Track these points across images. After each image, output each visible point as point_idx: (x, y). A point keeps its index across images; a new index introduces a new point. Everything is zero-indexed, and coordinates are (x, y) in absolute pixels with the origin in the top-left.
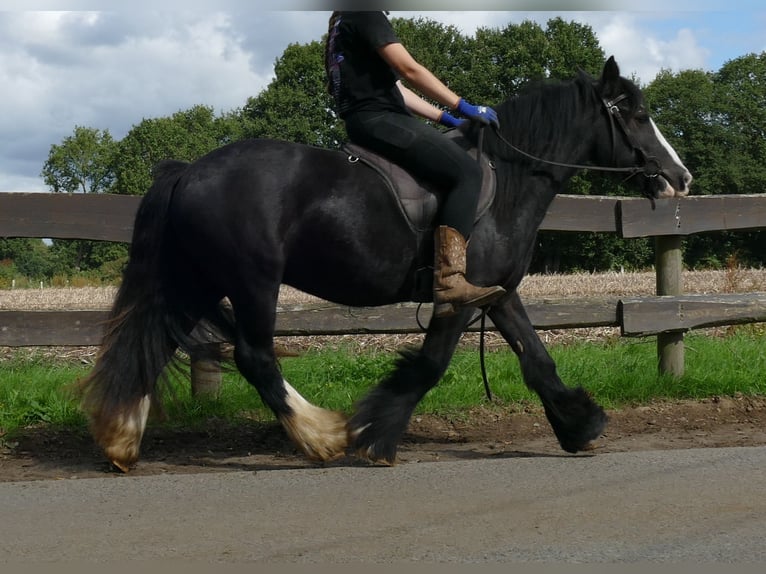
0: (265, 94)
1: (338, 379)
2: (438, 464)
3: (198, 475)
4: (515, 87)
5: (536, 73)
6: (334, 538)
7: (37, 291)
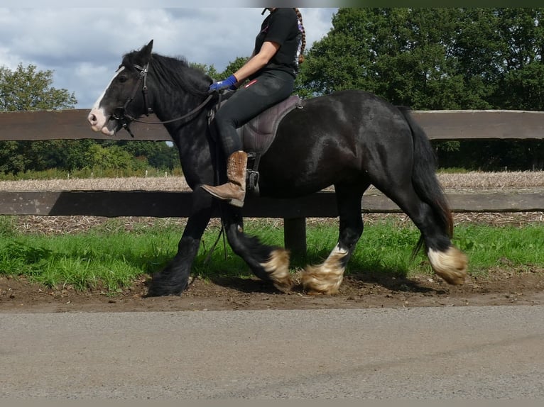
0: (326, 39)
1: (388, 245)
2: (468, 308)
3: (294, 311)
4: (512, 33)
5: (527, 23)
6: (398, 359)
7: (163, 178)
